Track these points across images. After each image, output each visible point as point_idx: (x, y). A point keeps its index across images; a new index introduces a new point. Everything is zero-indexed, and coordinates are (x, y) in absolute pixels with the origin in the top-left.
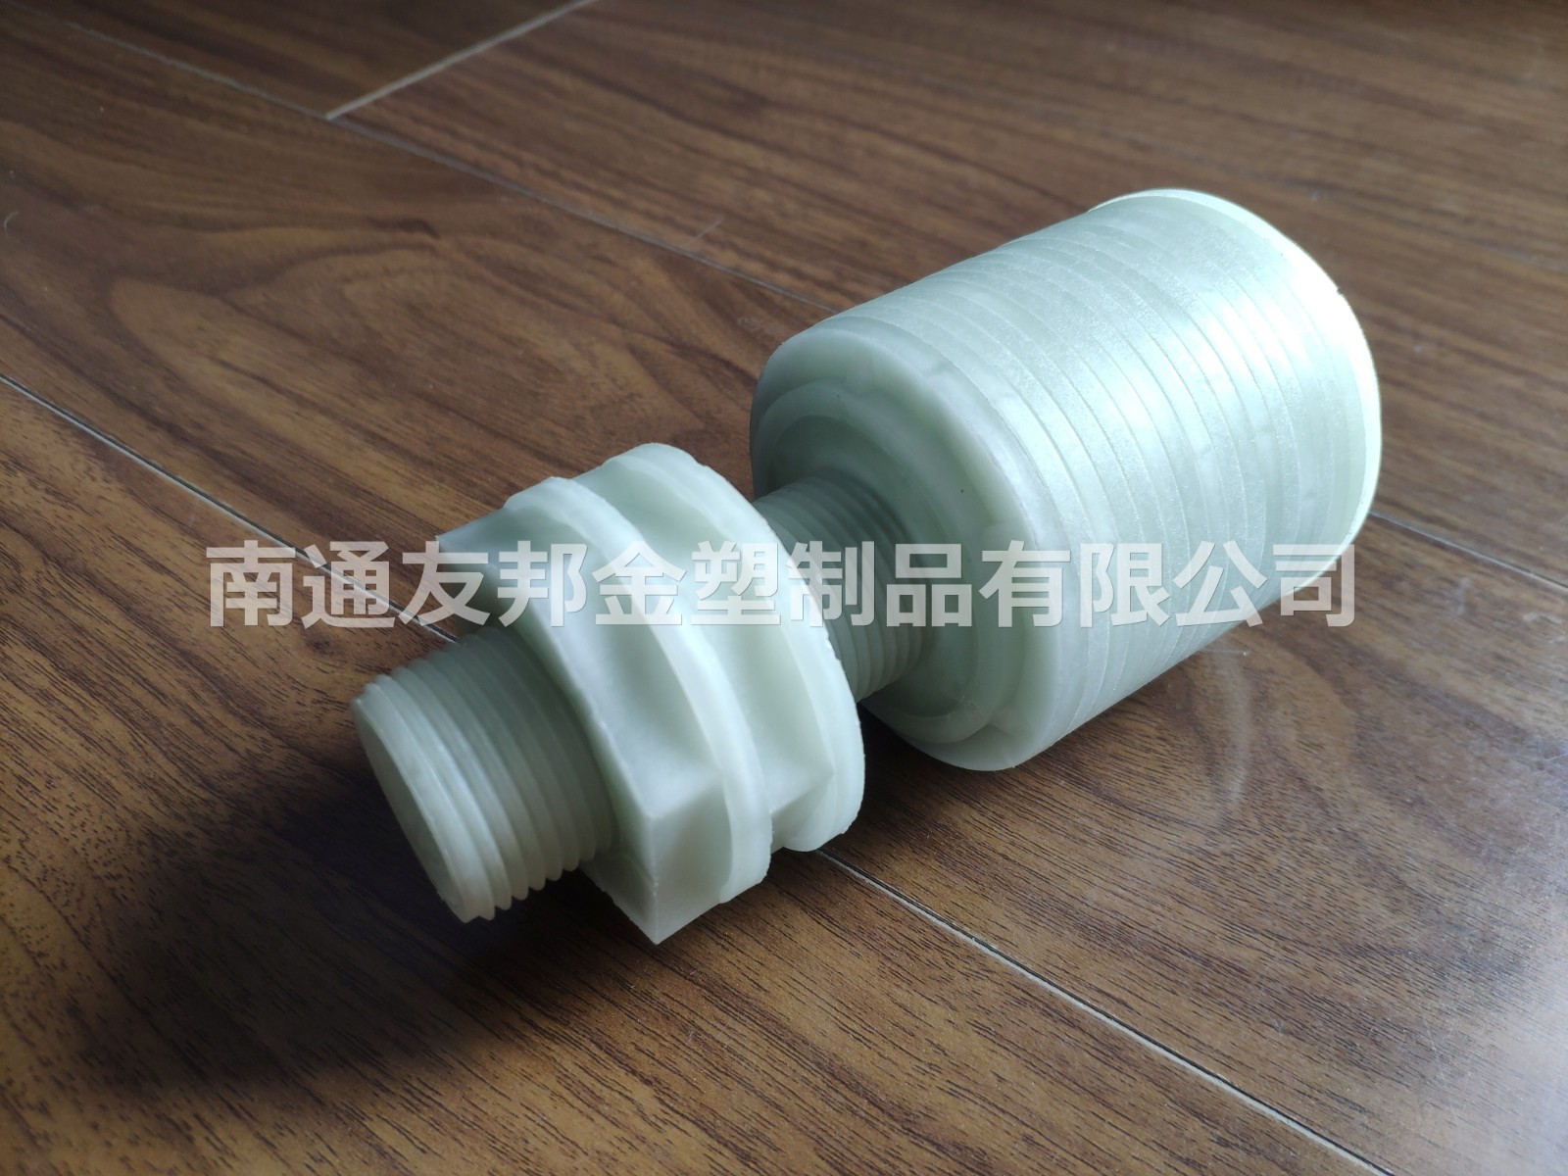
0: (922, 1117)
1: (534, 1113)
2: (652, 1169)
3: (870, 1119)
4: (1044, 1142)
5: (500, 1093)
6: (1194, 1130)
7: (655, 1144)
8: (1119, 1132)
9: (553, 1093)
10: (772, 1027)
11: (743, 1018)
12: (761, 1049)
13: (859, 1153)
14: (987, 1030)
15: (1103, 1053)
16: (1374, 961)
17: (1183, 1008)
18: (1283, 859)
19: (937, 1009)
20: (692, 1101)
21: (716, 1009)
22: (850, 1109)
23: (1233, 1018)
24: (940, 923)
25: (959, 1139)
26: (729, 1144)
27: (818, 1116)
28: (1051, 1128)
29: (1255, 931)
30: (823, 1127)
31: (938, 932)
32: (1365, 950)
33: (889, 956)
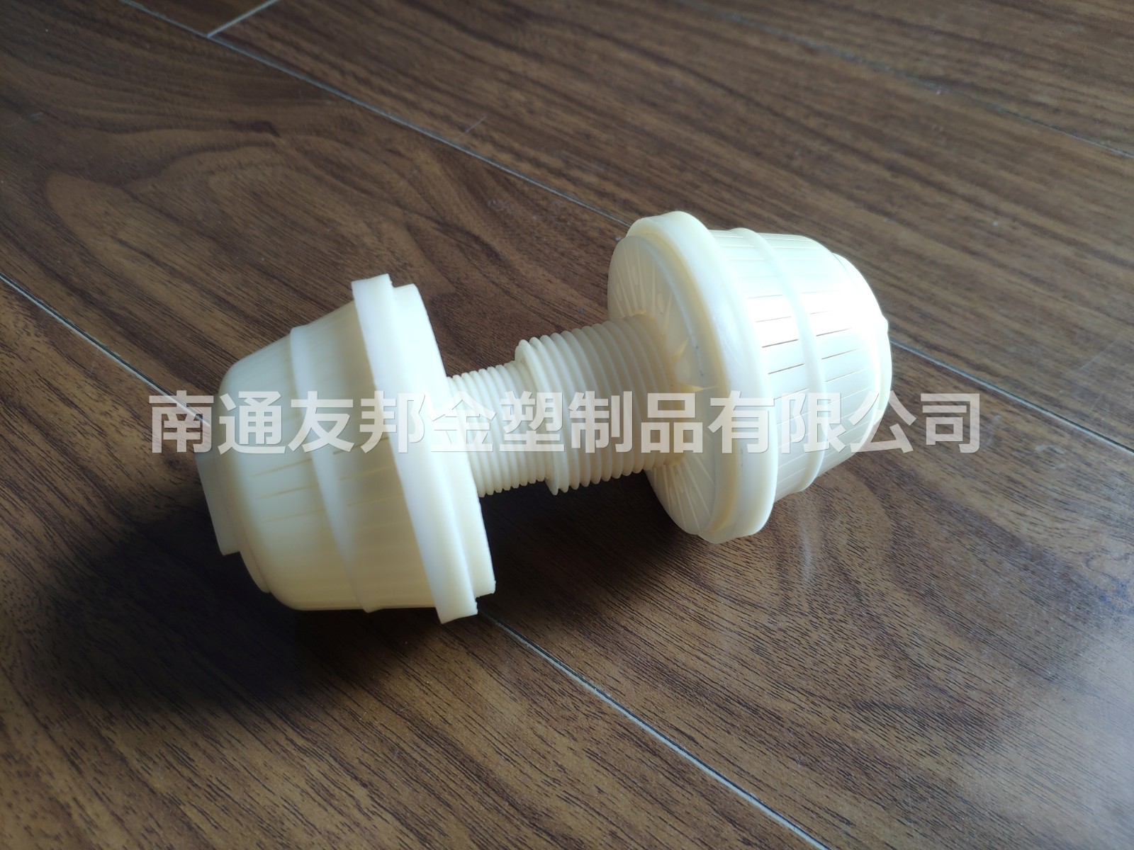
0: (544, 816)
1: (289, 804)
2: (362, 845)
3: (509, 816)
4: (624, 837)
5: (269, 790)
6: (728, 832)
7: (366, 828)
8: (676, 832)
9: (303, 791)
10: (451, 749)
11: (432, 742)
12: (441, 765)
13: (499, 839)
14: (596, 755)
15: (673, 775)
16: (875, 714)
17: (732, 744)
18: (823, 635)
19: (564, 740)
20: (392, 799)
21: (415, 736)
22: (496, 808)
23: (767, 753)
24: (574, 677)
25: (567, 832)
26: (414, 830)
27: (474, 813)
28: (630, 827)
29: (794, 689)
30: (477, 820)
31: (571, 684)
32: (869, 706)
33: (536, 701)
